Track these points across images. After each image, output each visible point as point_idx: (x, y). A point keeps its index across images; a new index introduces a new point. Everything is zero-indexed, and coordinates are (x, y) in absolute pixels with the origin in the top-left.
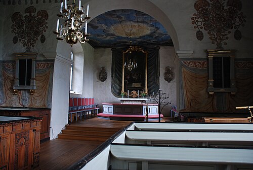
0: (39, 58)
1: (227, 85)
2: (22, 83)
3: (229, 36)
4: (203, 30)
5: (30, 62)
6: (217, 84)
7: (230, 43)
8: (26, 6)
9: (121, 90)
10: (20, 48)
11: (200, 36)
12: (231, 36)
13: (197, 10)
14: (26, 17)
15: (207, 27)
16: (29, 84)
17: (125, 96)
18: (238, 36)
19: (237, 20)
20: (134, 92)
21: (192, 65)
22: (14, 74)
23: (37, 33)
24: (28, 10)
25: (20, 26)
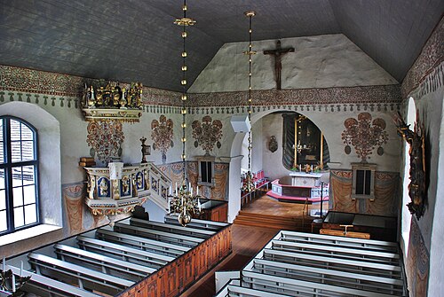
0: (216, 161)
1: (368, 193)
2: (204, 180)
3: (373, 151)
4: (351, 145)
5: (210, 163)
6: (359, 192)
7: (373, 157)
8: (203, 116)
9: (293, 162)
10: (201, 151)
11: (348, 150)
12: (375, 151)
13: (347, 127)
14: (203, 125)
15: (355, 143)
16: (210, 181)
17: (298, 170)
18: (380, 152)
19: (381, 137)
20: (308, 166)
21: (339, 175)
22: (198, 172)
23: (214, 139)
24: (204, 119)
25: (199, 133)
